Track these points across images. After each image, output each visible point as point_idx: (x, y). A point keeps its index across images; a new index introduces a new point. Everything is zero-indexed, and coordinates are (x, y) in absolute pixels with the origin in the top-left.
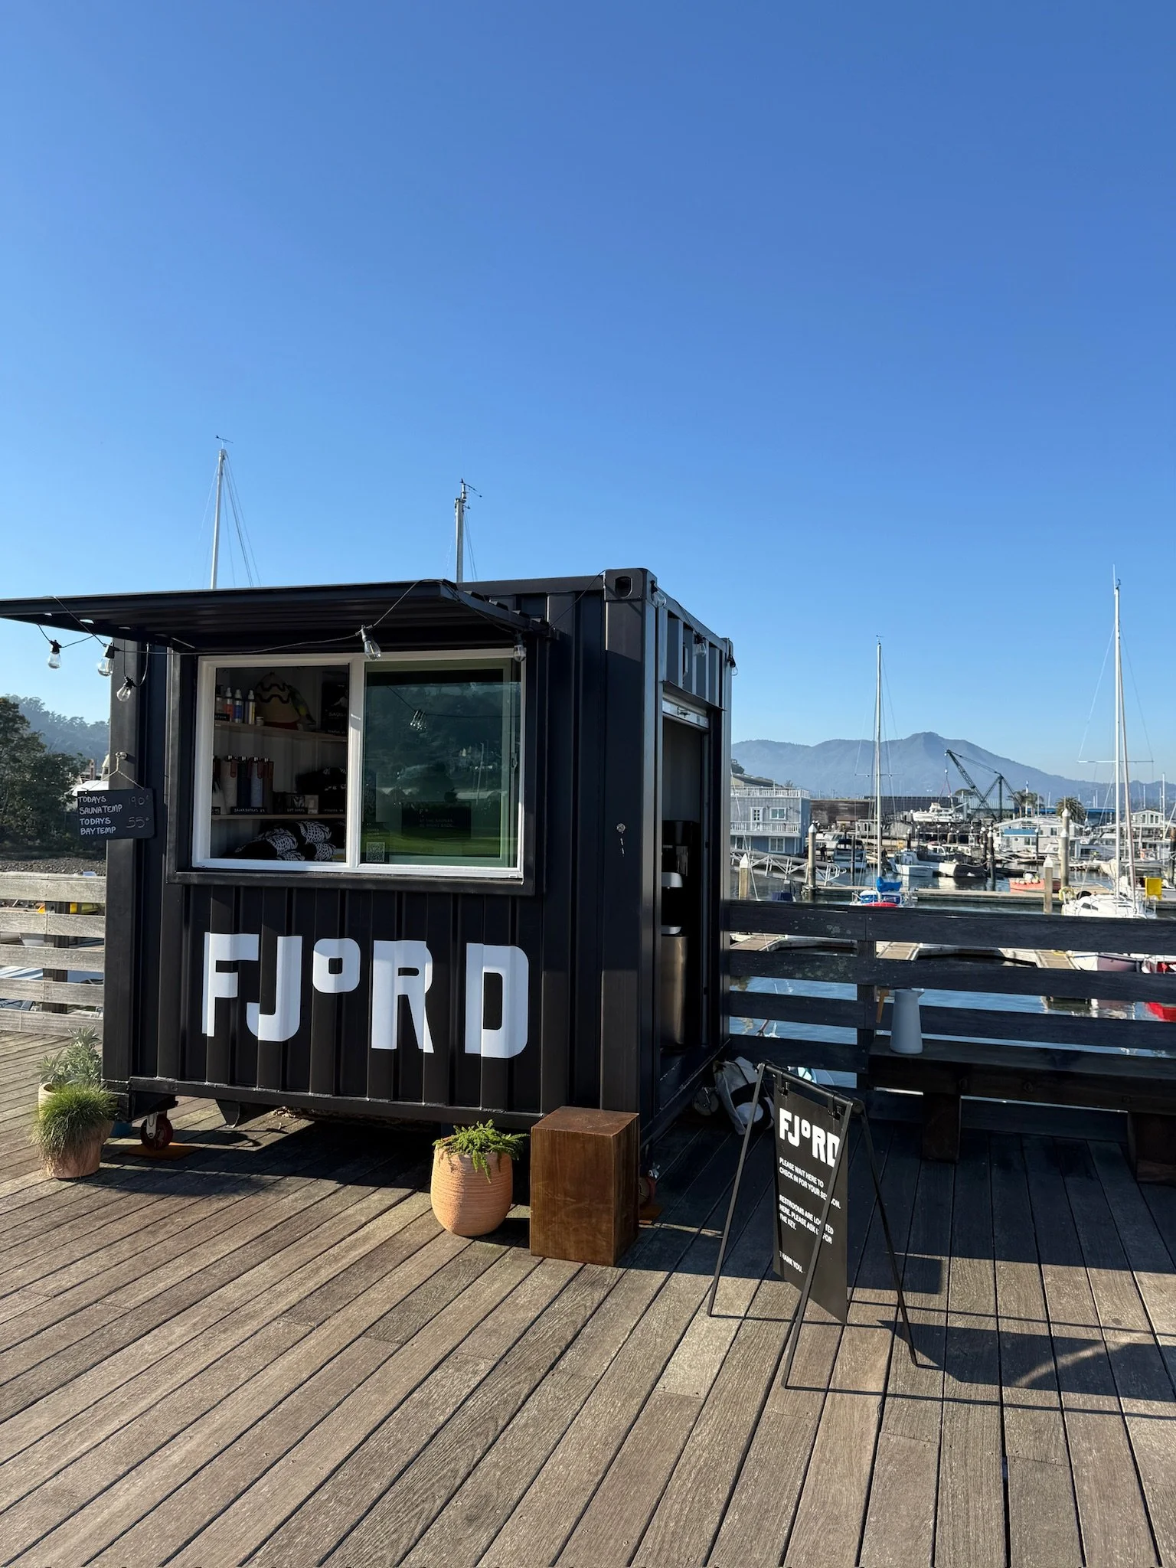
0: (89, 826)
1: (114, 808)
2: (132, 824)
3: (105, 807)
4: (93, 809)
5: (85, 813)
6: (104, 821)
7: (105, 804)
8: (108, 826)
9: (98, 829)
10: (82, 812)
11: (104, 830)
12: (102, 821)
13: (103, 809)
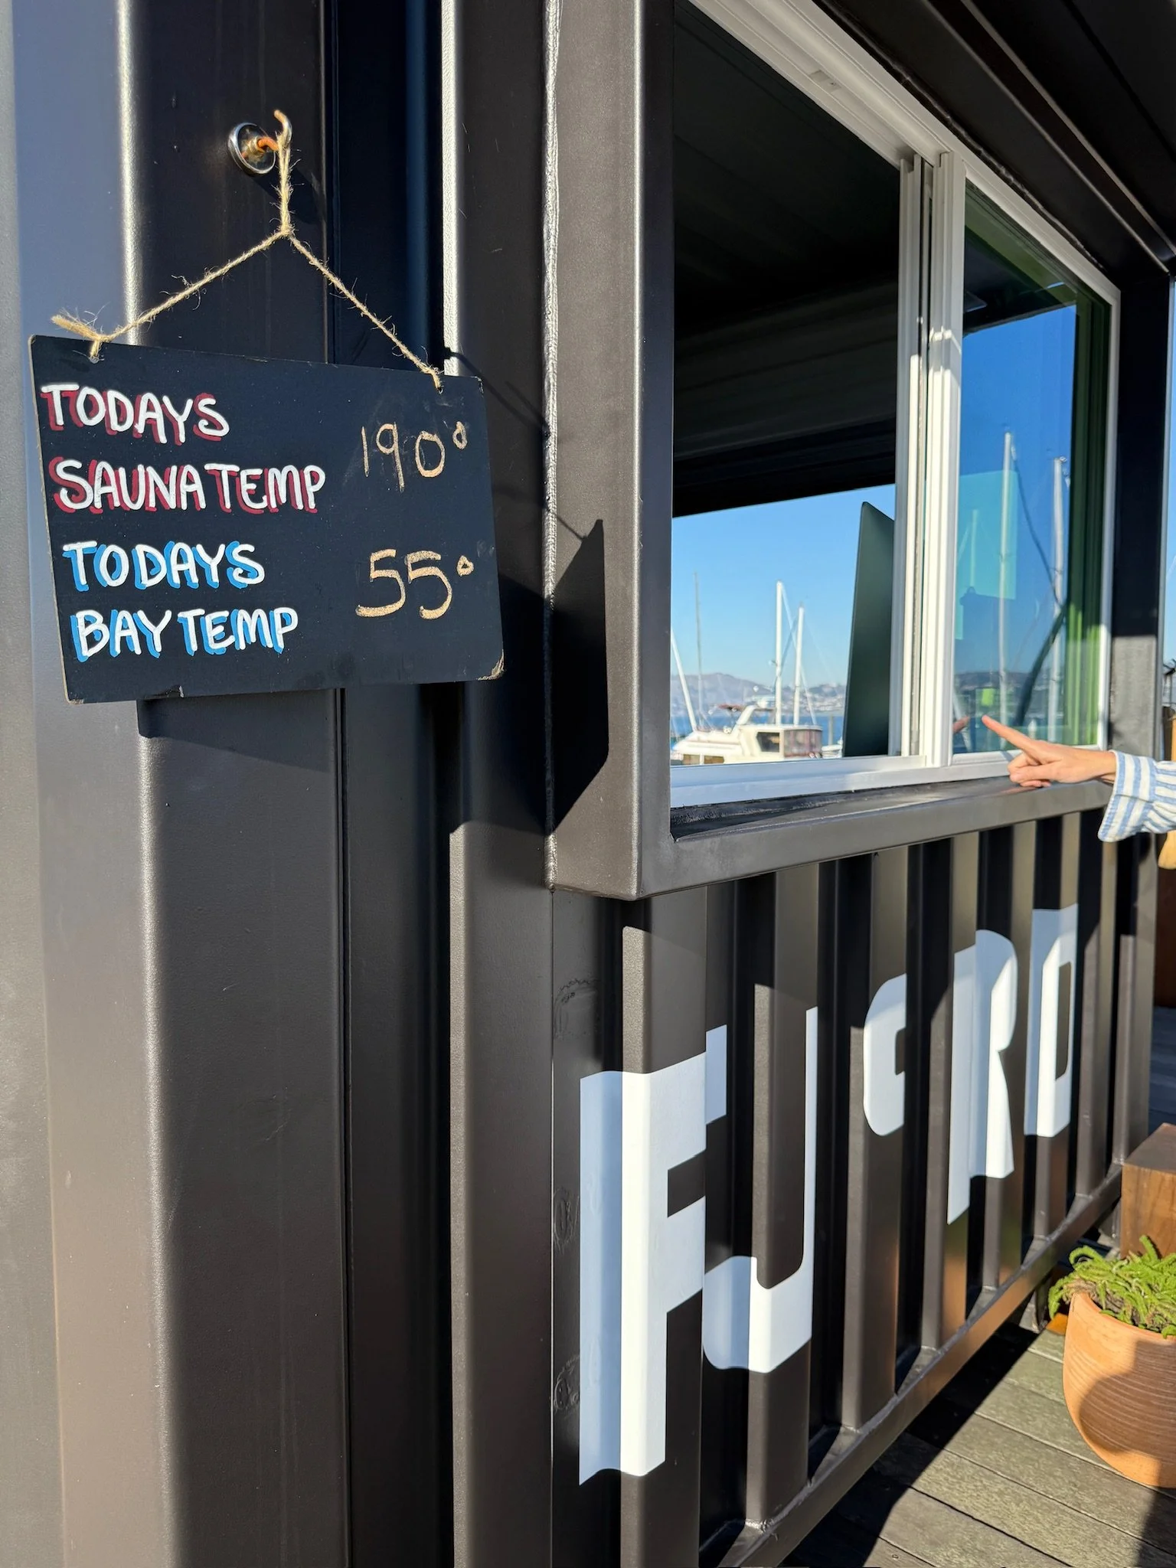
0: (129, 597)
1: (277, 477)
2: (385, 592)
3: (225, 469)
4: (147, 475)
5: (93, 496)
6: (225, 566)
7: (220, 450)
8: (250, 599)
9: (188, 616)
10: (76, 493)
11: (229, 631)
12: (213, 563)
13: (210, 482)
